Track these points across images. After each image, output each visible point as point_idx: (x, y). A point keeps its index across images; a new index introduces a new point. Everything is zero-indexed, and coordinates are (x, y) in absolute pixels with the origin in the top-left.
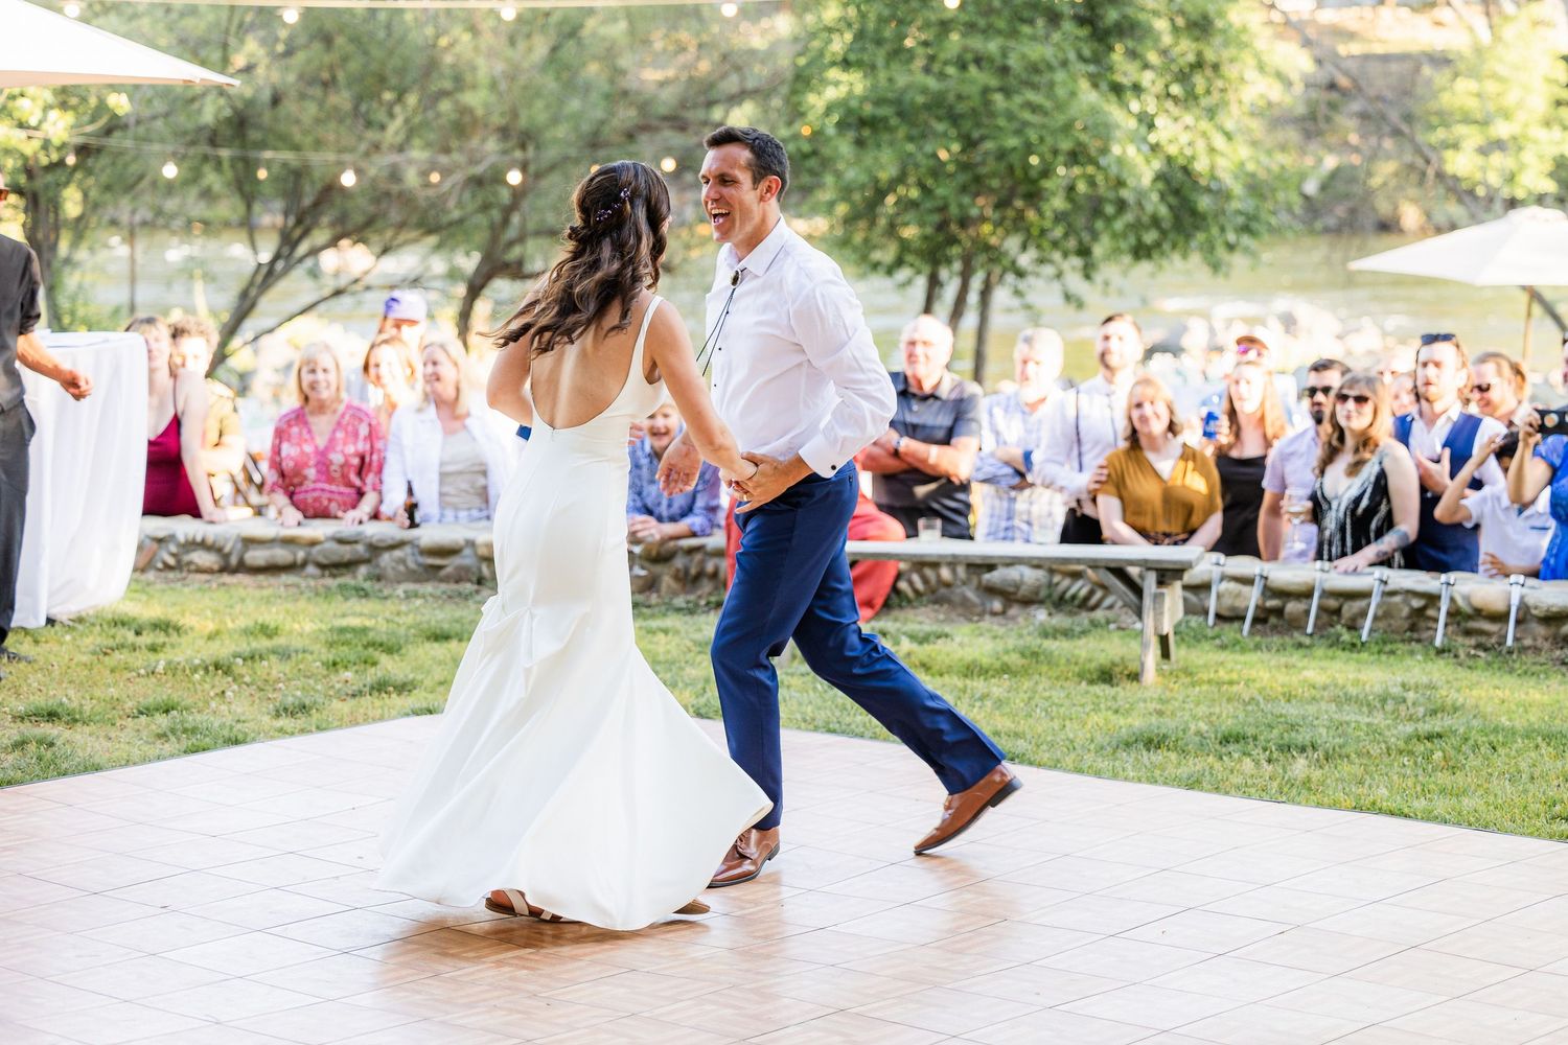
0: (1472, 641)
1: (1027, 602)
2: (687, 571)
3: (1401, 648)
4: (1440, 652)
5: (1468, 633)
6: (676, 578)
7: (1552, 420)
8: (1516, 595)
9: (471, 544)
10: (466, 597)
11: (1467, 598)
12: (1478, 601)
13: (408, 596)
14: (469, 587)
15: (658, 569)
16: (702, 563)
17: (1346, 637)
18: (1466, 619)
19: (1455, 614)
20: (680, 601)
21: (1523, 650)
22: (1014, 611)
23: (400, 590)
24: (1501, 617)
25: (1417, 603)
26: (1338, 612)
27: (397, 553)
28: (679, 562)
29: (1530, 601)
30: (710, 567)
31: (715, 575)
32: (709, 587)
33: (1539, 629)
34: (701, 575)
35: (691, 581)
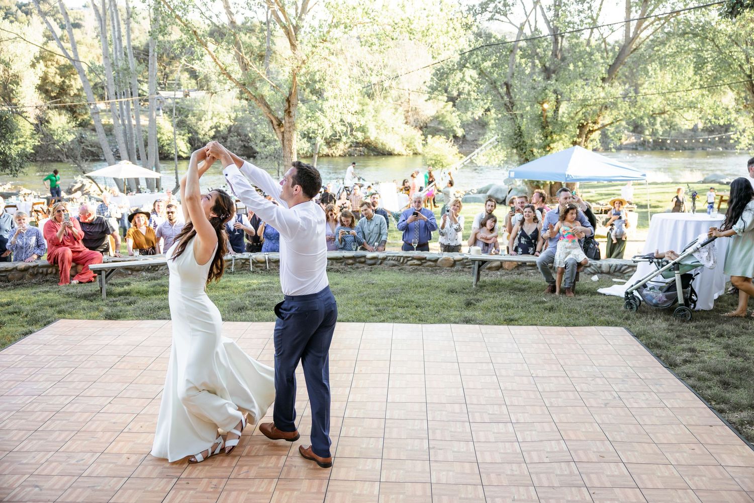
0: (259, 269)
1: (138, 271)
2: (33, 272)
3: (244, 272)
4: (253, 272)
5: (257, 267)
6: (31, 275)
11: (256, 259)
12: (258, 259)
15: (24, 273)
16: (38, 270)
17: (229, 271)
18: (256, 263)
19: (254, 263)
20: (33, 281)
21: (272, 269)
22: (135, 273)
24: (265, 262)
25: (243, 261)
28: (31, 271)
29: (271, 258)
30: (40, 271)
31: (42, 273)
32: (41, 276)
33: (274, 264)
34: (38, 273)
35: (34, 275)
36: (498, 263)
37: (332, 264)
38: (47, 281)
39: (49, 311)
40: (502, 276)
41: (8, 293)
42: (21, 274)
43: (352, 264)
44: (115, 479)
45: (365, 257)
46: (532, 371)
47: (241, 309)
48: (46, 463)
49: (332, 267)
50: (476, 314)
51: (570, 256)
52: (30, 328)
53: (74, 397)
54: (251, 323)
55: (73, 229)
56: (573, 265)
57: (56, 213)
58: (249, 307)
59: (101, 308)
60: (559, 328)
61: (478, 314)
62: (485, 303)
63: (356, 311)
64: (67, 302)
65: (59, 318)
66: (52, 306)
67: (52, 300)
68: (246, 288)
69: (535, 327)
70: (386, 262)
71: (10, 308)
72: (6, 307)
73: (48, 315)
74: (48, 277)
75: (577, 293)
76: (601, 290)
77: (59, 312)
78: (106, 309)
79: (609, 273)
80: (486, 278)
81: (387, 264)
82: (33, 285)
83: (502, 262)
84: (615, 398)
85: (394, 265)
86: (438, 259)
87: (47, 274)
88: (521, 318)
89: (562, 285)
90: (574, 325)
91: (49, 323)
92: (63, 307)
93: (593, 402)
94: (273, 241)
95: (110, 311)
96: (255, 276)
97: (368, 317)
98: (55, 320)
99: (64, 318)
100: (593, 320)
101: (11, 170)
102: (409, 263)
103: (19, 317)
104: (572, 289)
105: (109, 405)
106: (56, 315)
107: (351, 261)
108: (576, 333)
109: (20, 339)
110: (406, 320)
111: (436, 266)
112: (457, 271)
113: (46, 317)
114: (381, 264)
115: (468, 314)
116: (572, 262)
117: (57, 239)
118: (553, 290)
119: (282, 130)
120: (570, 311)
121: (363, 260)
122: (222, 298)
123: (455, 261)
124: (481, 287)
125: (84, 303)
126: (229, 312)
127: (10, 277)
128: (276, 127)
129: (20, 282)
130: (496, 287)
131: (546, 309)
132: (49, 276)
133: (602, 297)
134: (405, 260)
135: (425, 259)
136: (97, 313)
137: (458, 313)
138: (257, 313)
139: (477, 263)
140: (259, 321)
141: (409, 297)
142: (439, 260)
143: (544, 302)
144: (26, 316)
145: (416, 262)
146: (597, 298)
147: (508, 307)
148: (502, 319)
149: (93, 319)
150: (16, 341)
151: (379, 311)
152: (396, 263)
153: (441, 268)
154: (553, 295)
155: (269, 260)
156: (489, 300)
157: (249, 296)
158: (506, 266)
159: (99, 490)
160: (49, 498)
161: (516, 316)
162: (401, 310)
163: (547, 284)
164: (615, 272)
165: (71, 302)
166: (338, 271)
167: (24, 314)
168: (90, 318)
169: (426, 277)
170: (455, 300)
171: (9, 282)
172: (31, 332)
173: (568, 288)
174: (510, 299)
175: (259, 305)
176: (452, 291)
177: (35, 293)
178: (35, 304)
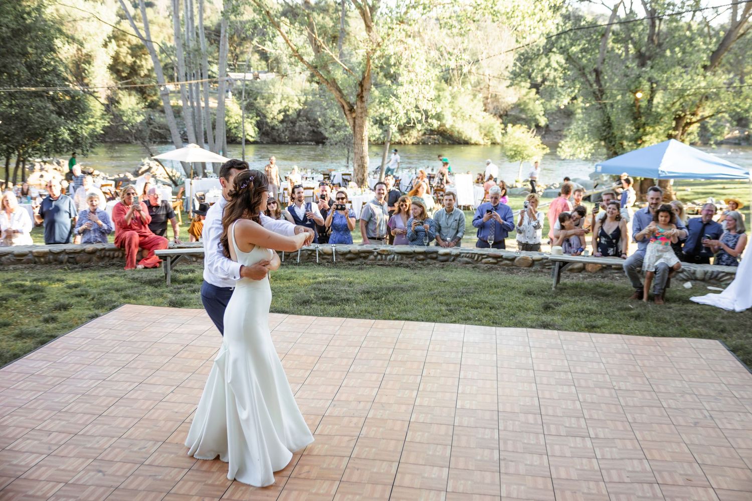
0: (325, 261)
2: (101, 255)
3: (310, 264)
4: (319, 264)
5: (323, 259)
6: (98, 258)
7: (339, 207)
8: (334, 248)
9: (31, 252)
10: (33, 268)
11: (322, 250)
12: (325, 251)
13: (15, 270)
14: (32, 265)
15: (92, 255)
16: (105, 253)
17: (294, 262)
18: (323, 255)
19: (320, 254)
20: (100, 264)
21: (339, 262)
22: (199, 260)
23: (11, 267)
24: (331, 254)
25: (309, 252)
26: (289, 255)
27: (7, 257)
28: (98, 254)
29: (338, 250)
30: (107, 254)
31: (109, 256)
32: (107, 260)
33: (341, 257)
34: (105, 256)
35: (101, 258)
36: (580, 265)
37: (402, 259)
38: (113, 264)
39: (115, 296)
40: (584, 278)
41: (76, 275)
42: (89, 256)
43: (423, 260)
44: (177, 469)
45: (436, 252)
46: (614, 384)
47: (306, 302)
48: (110, 449)
49: (402, 262)
50: (555, 318)
51: (661, 260)
52: (97, 312)
53: (137, 384)
54: (316, 317)
55: (142, 212)
56: (664, 270)
57: (126, 196)
58: (315, 300)
59: (165, 294)
60: (646, 338)
61: (557, 319)
62: (565, 307)
63: (426, 310)
64: (132, 287)
65: (125, 303)
66: (117, 290)
67: (118, 284)
68: (311, 281)
69: (619, 335)
70: (459, 259)
71: (78, 291)
72: (74, 289)
73: (114, 299)
74: (114, 261)
75: (668, 300)
76: (694, 299)
77: (125, 297)
78: (170, 295)
79: (703, 280)
80: (566, 280)
81: (460, 261)
82: (100, 268)
83: (585, 264)
84: (706, 417)
85: (468, 263)
86: (516, 257)
87: (113, 258)
88: (604, 325)
89: (651, 291)
90: (663, 336)
91: (114, 307)
92: (129, 292)
93: (681, 421)
94: (341, 233)
95: (174, 298)
96: (321, 268)
97: (438, 317)
98: (121, 305)
99: (129, 303)
100: (685, 331)
101: (83, 151)
102: (484, 260)
103: (85, 300)
104: (662, 296)
105: (171, 394)
106: (122, 300)
107: (421, 257)
108: (665, 344)
109: (86, 322)
110: (479, 322)
111: (513, 265)
112: (535, 272)
113: (111, 301)
114: (453, 260)
115: (546, 318)
116: (663, 267)
117: (125, 222)
118: (640, 296)
119: (354, 115)
120: (659, 320)
121: (434, 255)
122: (287, 290)
123: (534, 261)
124: (562, 290)
125: (149, 289)
126: (293, 305)
127: (78, 258)
128: (347, 113)
129: (87, 264)
130: (578, 291)
131: (632, 317)
132: (115, 259)
133: (695, 306)
134: (480, 258)
135: (501, 257)
136: (161, 300)
137: (535, 317)
138: (322, 307)
139: (557, 264)
140: (324, 315)
141: (483, 297)
142: (517, 259)
143: (630, 309)
144: (93, 299)
145: (491, 260)
146: (690, 307)
147: (590, 312)
148: (583, 326)
149: (158, 305)
150: (83, 324)
151: (450, 311)
152: (470, 260)
153: (518, 267)
154: (640, 302)
155: (336, 252)
156: (570, 304)
157: (315, 289)
158: (589, 268)
159: (160, 480)
160: (112, 484)
161: (599, 323)
162: (474, 311)
163: (634, 289)
164: (710, 279)
165: (136, 287)
166: (407, 266)
167: (91, 297)
168: (154, 304)
169: (501, 277)
170: (532, 303)
171: (77, 264)
172: (97, 316)
173: (657, 295)
174: (592, 304)
175: (325, 299)
176: (529, 293)
177: (101, 276)
178: (102, 288)
